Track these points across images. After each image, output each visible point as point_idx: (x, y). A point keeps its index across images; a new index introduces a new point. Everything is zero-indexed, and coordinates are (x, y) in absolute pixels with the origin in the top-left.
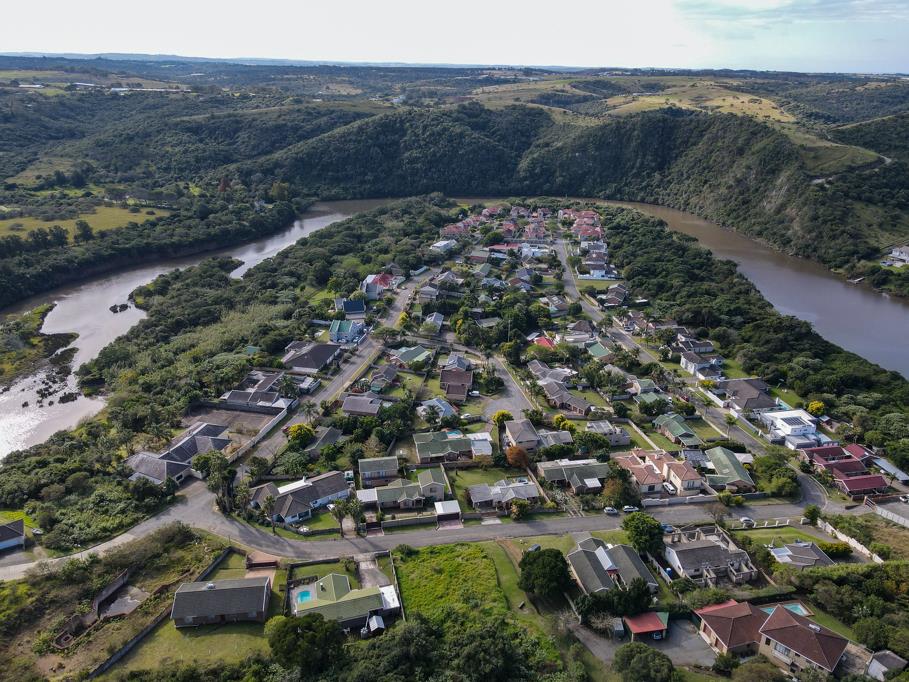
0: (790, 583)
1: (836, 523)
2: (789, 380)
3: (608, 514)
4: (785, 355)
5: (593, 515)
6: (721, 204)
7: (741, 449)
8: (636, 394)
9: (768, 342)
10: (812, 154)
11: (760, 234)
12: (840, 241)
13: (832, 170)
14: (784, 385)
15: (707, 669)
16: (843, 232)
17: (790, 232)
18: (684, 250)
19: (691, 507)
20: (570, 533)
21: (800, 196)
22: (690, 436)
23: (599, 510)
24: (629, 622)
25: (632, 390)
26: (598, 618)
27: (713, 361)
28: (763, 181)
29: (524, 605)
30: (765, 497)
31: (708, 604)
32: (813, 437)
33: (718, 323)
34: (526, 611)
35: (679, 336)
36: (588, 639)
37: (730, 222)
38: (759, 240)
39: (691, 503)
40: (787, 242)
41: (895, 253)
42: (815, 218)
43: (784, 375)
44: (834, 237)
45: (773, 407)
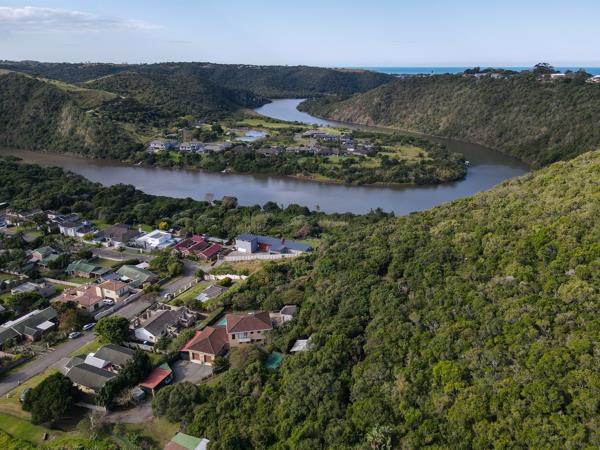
0: (219, 306)
1: (214, 272)
2: (139, 218)
3: (74, 338)
4: (128, 207)
5: (62, 345)
6: (27, 136)
7: (137, 262)
8: (38, 261)
9: (113, 202)
10: (77, 96)
11: (65, 150)
12: (119, 144)
13: (95, 104)
14: (137, 223)
15: (210, 376)
16: (119, 138)
17: (86, 144)
18: (16, 166)
19: (130, 305)
20: (50, 367)
21: (82, 121)
22: (100, 268)
23: (65, 339)
24: (144, 385)
25: (34, 259)
26: (121, 397)
27: (85, 223)
28: (51, 116)
29: (47, 435)
30: (168, 280)
31: (186, 342)
32: (172, 241)
33: (72, 202)
34: (52, 438)
35: (49, 216)
36: (120, 418)
37: (39, 146)
38: (67, 154)
39: (128, 304)
40: (87, 151)
41: (152, 145)
42: (98, 133)
43: (135, 217)
44: (115, 143)
45: (139, 235)
